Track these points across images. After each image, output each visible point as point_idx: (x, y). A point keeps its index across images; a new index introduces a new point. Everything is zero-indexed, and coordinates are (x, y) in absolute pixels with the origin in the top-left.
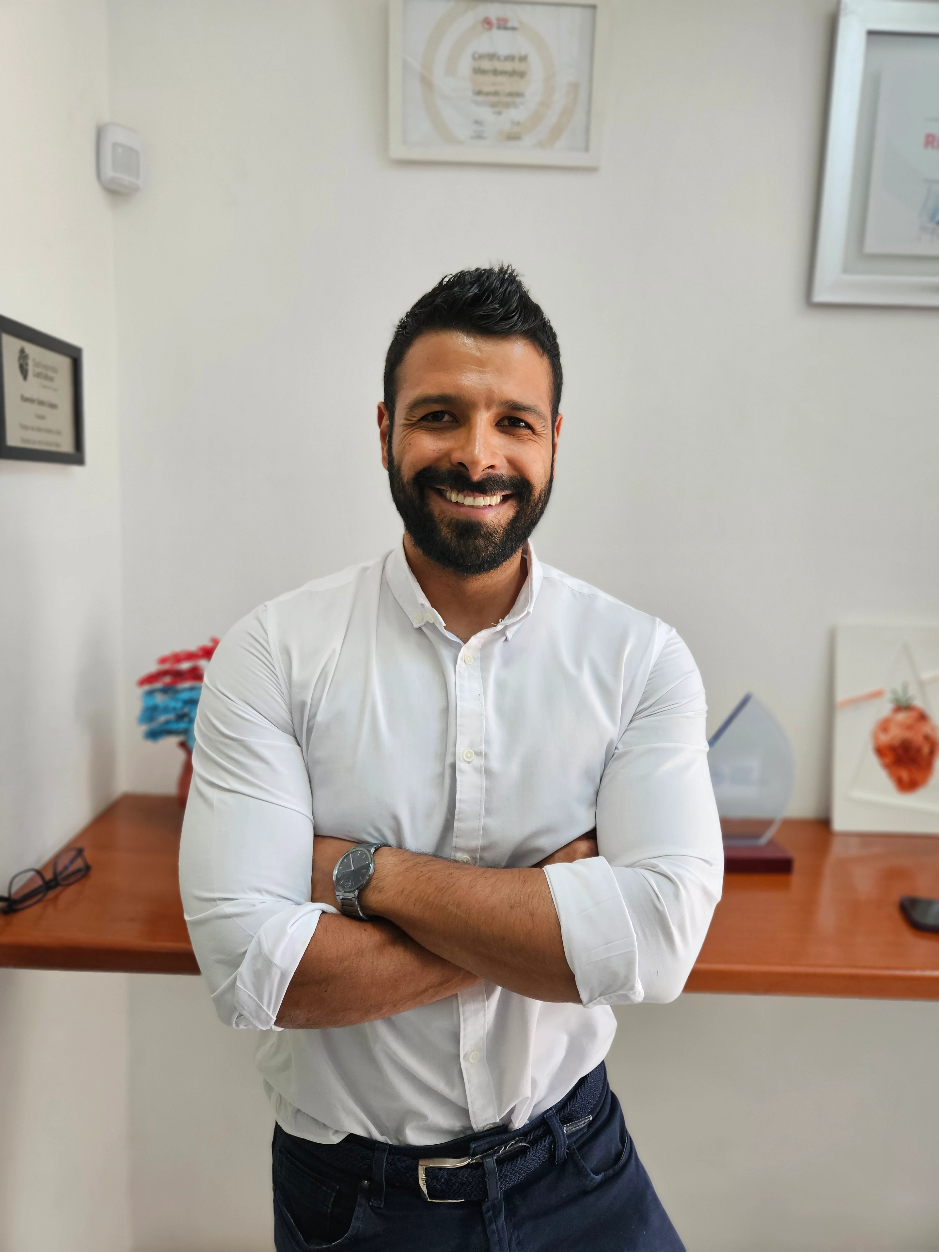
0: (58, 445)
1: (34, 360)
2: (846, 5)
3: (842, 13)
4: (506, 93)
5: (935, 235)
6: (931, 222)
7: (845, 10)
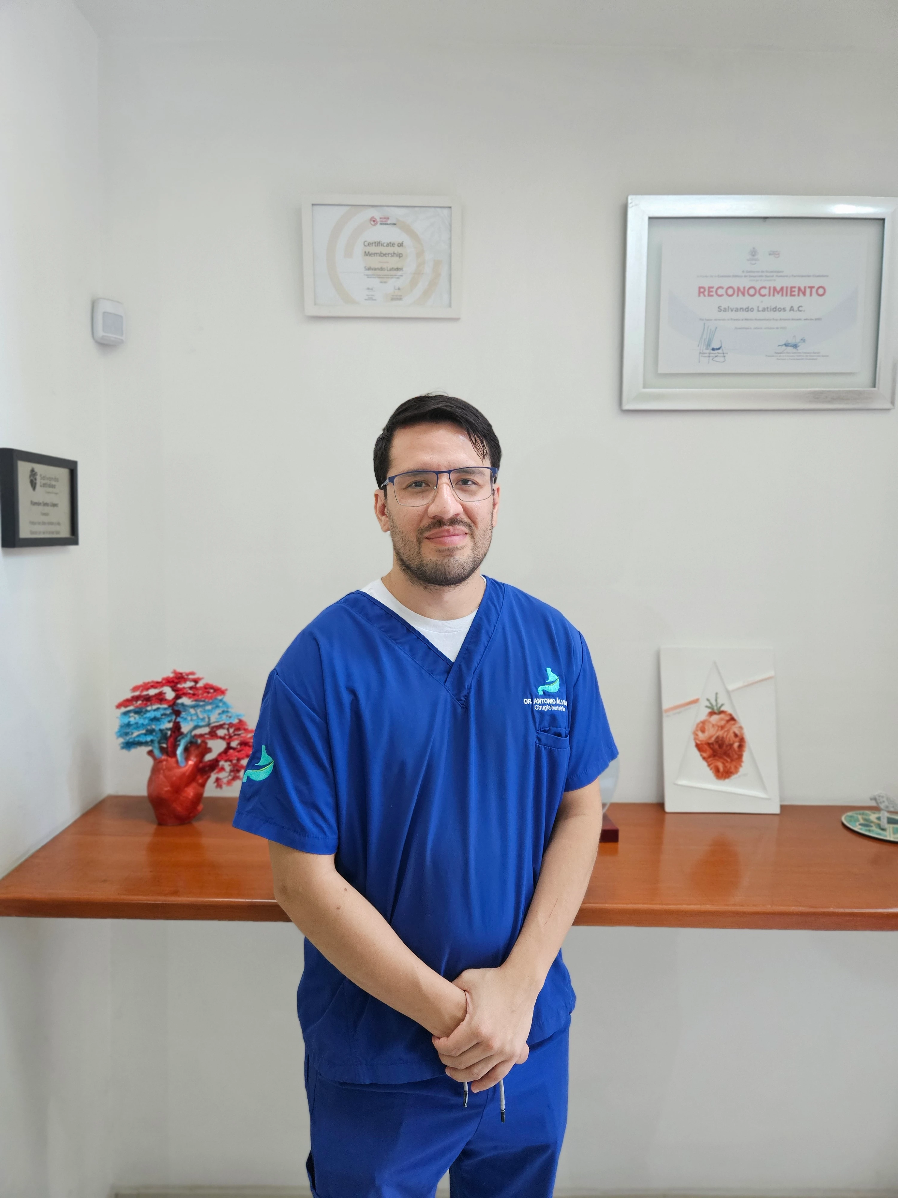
0: (58, 533)
1: (41, 475)
2: (632, 200)
3: (630, 205)
4: (389, 269)
5: (711, 358)
6: (707, 349)
7: (631, 203)
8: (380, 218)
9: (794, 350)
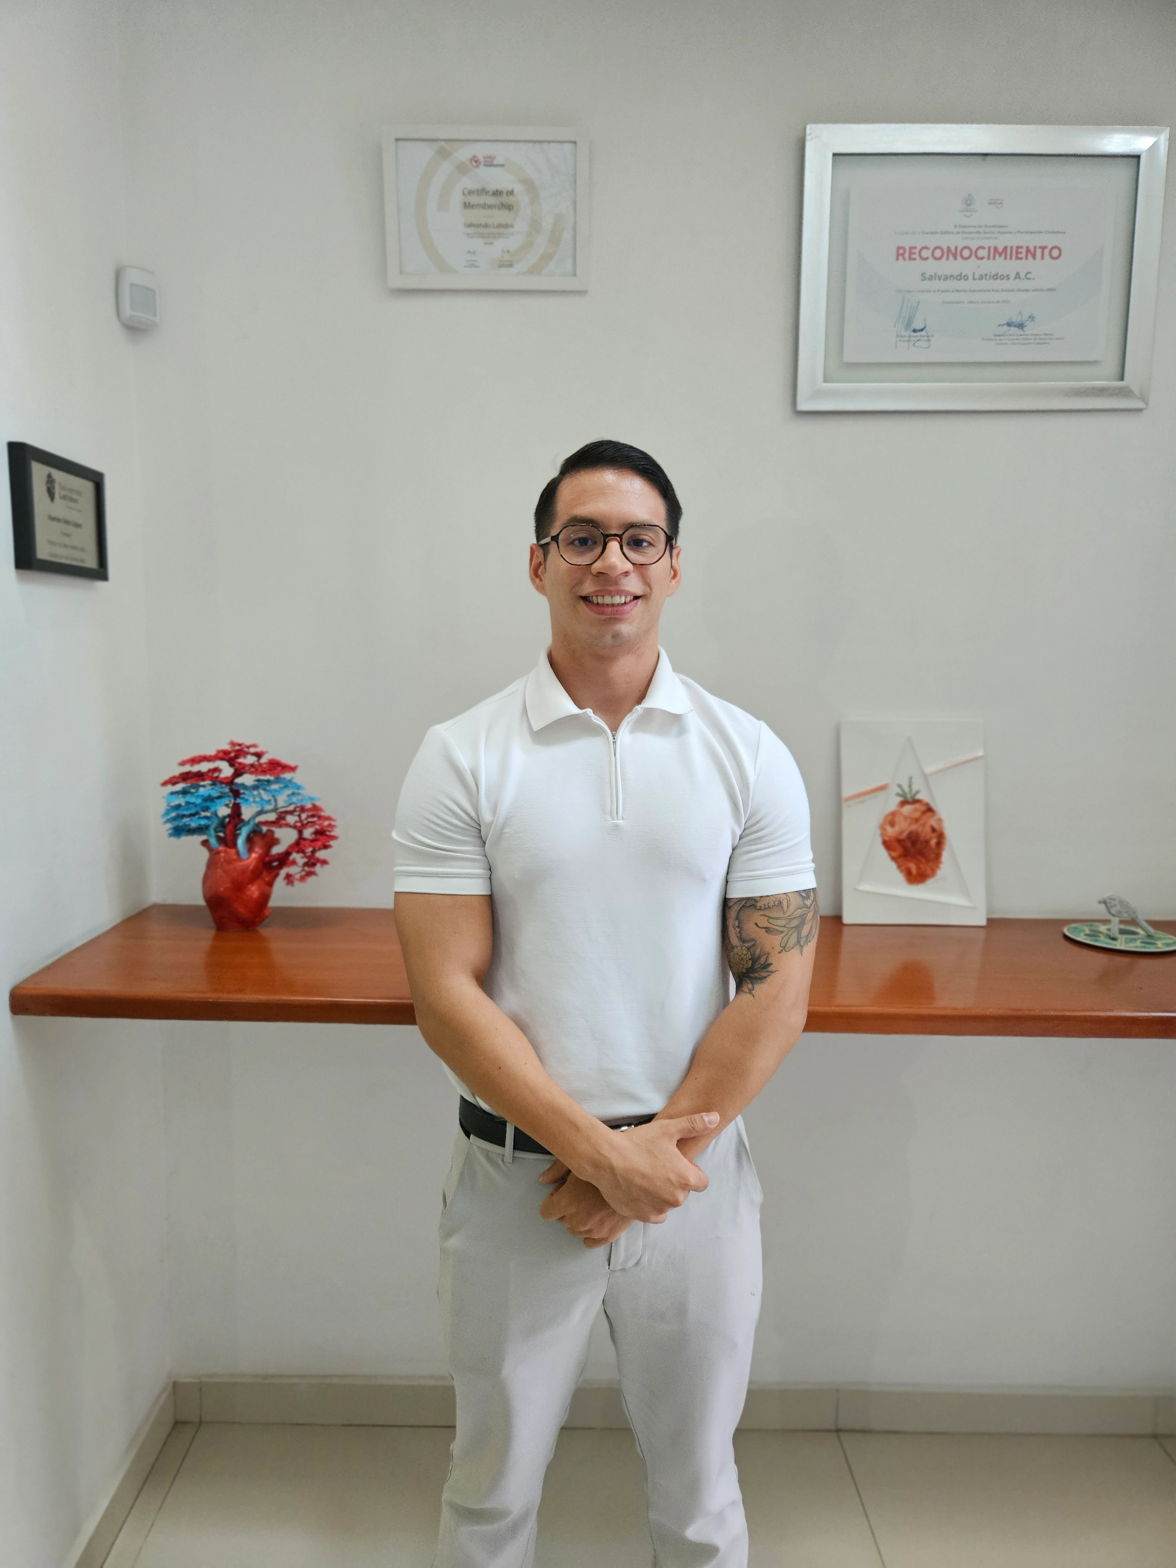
1: (60, 484)
2: (812, 130)
3: (808, 137)
4: (495, 225)
5: (911, 343)
6: (906, 330)
7: (810, 134)
8: (484, 158)
9: (1020, 332)
